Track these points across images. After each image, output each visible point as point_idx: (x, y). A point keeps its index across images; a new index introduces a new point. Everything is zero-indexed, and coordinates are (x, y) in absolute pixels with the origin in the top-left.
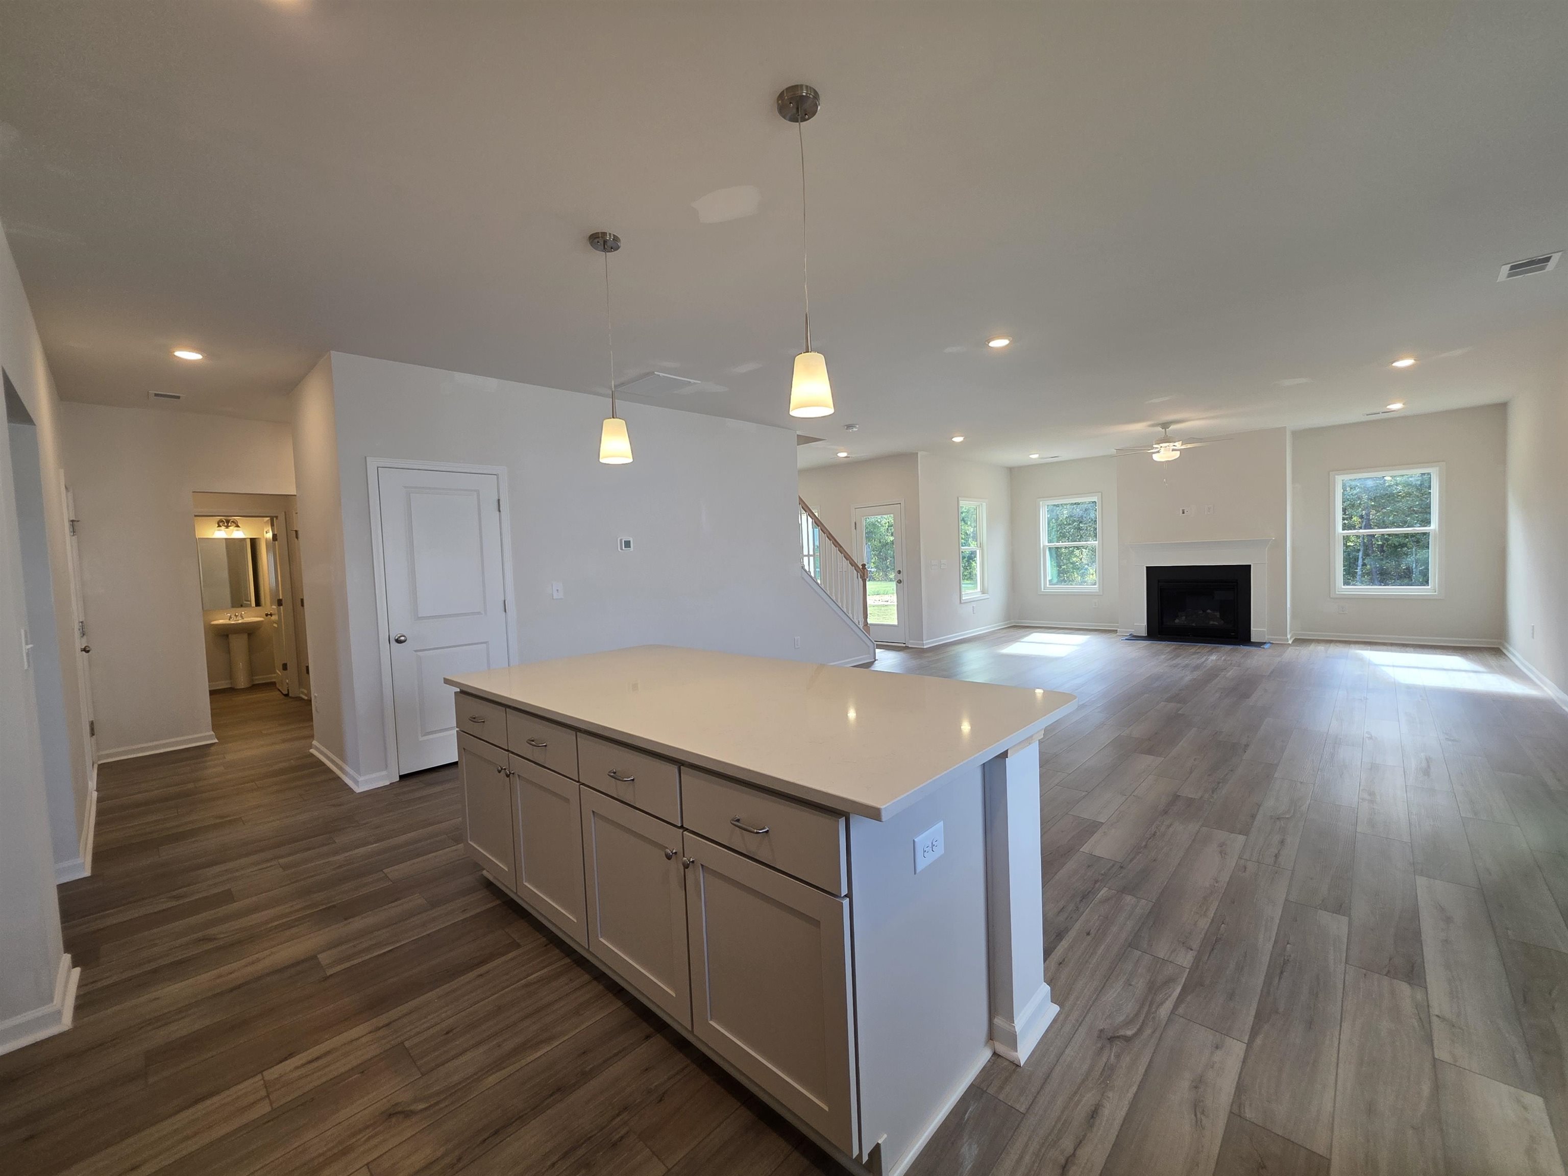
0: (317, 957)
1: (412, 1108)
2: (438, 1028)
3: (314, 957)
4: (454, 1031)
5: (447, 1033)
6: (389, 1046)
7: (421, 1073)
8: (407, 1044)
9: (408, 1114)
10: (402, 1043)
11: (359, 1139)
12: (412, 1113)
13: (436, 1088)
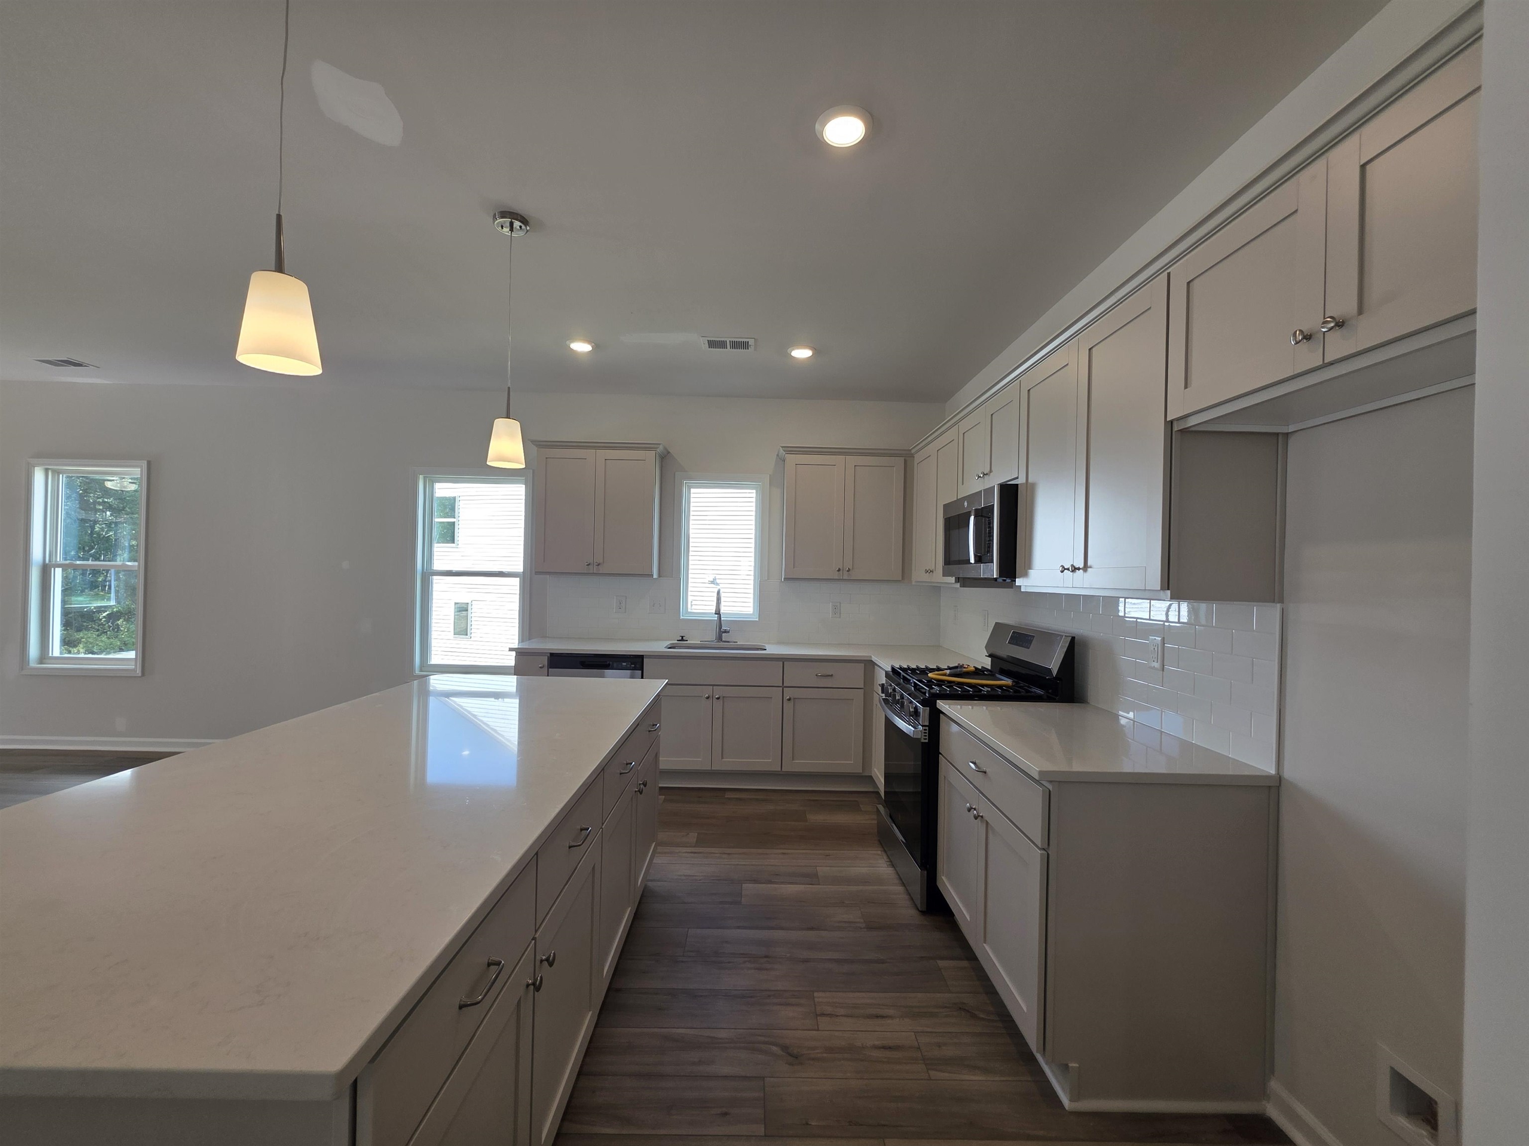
1: (780, 1052)
2: (731, 1129)
4: (721, 1111)
5: (725, 1115)
7: (764, 1080)
8: (760, 1130)
9: (785, 1048)
11: (819, 1052)
12: (781, 1047)
13: (760, 1057)
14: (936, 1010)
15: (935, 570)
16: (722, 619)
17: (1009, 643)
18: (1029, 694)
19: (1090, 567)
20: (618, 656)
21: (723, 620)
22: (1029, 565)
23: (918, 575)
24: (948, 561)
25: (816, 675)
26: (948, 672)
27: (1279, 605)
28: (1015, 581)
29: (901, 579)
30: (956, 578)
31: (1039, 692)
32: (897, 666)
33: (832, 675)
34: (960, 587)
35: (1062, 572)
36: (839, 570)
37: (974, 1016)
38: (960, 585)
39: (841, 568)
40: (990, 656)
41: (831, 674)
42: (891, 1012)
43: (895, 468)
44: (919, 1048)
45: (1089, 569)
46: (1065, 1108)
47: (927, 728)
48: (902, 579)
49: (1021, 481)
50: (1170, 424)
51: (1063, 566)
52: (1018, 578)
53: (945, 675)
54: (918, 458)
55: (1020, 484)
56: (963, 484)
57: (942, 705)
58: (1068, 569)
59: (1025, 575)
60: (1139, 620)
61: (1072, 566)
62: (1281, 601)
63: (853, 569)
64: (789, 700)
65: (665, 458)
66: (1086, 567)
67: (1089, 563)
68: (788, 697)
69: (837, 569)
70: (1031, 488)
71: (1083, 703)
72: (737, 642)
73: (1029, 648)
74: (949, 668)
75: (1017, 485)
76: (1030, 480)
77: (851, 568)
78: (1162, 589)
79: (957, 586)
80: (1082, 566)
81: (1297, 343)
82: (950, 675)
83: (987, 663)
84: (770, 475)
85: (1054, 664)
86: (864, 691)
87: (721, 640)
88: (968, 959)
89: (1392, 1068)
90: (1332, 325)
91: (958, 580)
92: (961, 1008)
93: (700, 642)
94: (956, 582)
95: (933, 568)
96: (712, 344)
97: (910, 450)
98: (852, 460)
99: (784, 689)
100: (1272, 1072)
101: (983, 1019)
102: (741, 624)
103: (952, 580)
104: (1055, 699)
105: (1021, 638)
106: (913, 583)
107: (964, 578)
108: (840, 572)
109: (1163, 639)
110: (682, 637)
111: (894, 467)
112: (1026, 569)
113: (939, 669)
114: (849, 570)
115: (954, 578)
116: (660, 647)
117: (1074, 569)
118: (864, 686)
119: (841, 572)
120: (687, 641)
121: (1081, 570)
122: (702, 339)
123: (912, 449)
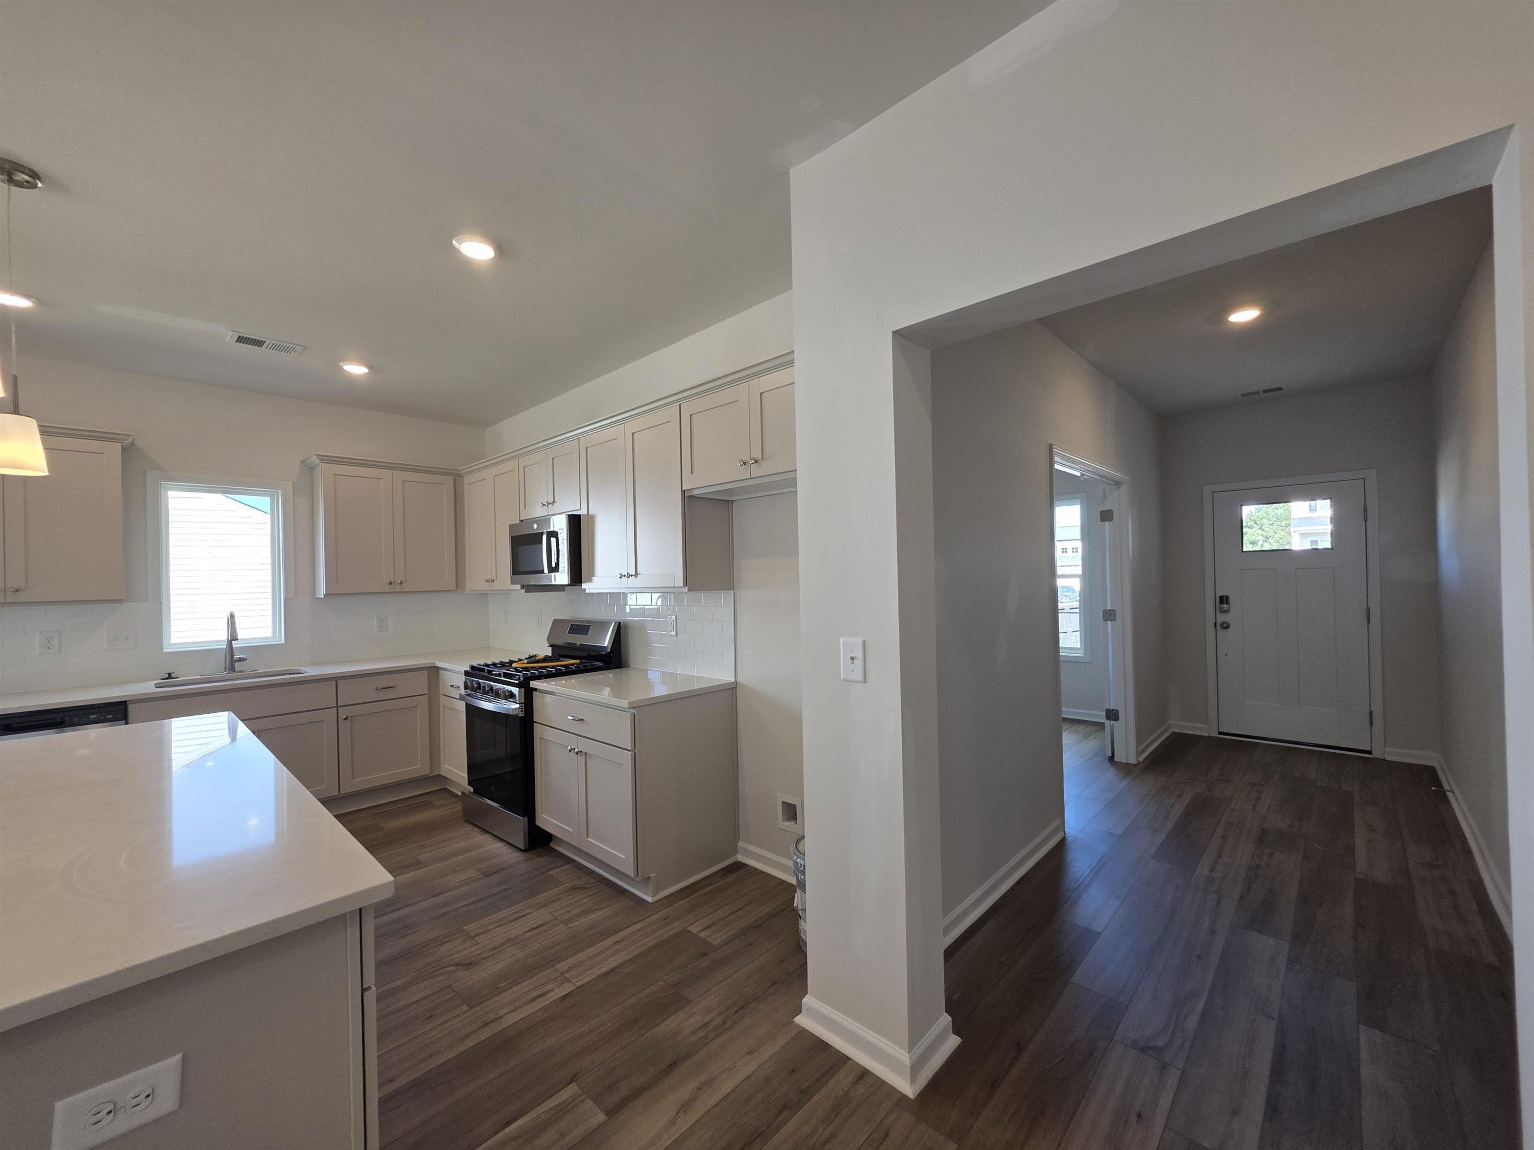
0: (607, 1114)
1: (456, 968)
2: (440, 1020)
3: (612, 1112)
4: (425, 1017)
5: (431, 1016)
6: (483, 1005)
7: (451, 987)
8: (465, 1007)
9: (457, 964)
10: (470, 1008)
11: (487, 953)
12: (454, 965)
13: (442, 978)
14: (559, 897)
15: (496, 579)
16: (234, 646)
17: (568, 633)
18: (586, 668)
19: (639, 574)
20: (84, 708)
21: (235, 648)
22: (592, 573)
23: (475, 583)
24: (516, 571)
25: (376, 689)
26: (526, 661)
27: (733, 591)
28: (581, 585)
29: (455, 589)
30: (521, 585)
31: (599, 664)
32: (475, 664)
33: (394, 686)
34: (526, 592)
35: (621, 578)
36: (391, 583)
37: (585, 889)
38: (525, 590)
39: (393, 581)
40: (550, 646)
41: (392, 686)
42: (529, 911)
43: (445, 486)
44: (556, 918)
45: (639, 576)
46: (649, 903)
47: (523, 705)
48: (457, 587)
49: (583, 512)
50: (683, 492)
51: (621, 574)
52: (584, 583)
53: (524, 663)
54: (467, 479)
55: (583, 515)
56: (525, 508)
57: (534, 684)
58: (625, 576)
59: (590, 580)
60: (646, 607)
61: (628, 573)
62: (734, 589)
63: (405, 581)
64: (346, 718)
65: (129, 452)
66: (636, 575)
67: (638, 572)
68: (345, 716)
69: (388, 582)
70: (591, 518)
71: (626, 667)
72: (257, 670)
73: (587, 635)
74: (526, 659)
75: (580, 515)
76: (590, 513)
77: (403, 581)
78: (684, 586)
79: (522, 592)
80: (634, 574)
81: (741, 466)
82: (527, 663)
83: (549, 652)
84: (293, 483)
85: (607, 641)
86: (429, 696)
87: (235, 671)
88: (569, 863)
89: (782, 802)
90: (753, 461)
91: (523, 587)
92: (575, 888)
93: (200, 677)
94: (521, 588)
95: (494, 577)
96: (240, 339)
97: (459, 471)
98: (400, 475)
99: (339, 709)
100: (739, 839)
101: (591, 887)
102: (259, 650)
103: (519, 587)
104: (610, 667)
105: (579, 628)
106: (467, 592)
107: (528, 585)
108: (391, 585)
109: (676, 616)
110: (170, 674)
111: (444, 484)
112: (590, 575)
113: (520, 660)
114: (401, 583)
115: (520, 586)
116: (148, 688)
117: (629, 576)
118: (429, 691)
119: (393, 585)
120: (178, 678)
121: (633, 577)
122: (231, 334)
123: (461, 470)
